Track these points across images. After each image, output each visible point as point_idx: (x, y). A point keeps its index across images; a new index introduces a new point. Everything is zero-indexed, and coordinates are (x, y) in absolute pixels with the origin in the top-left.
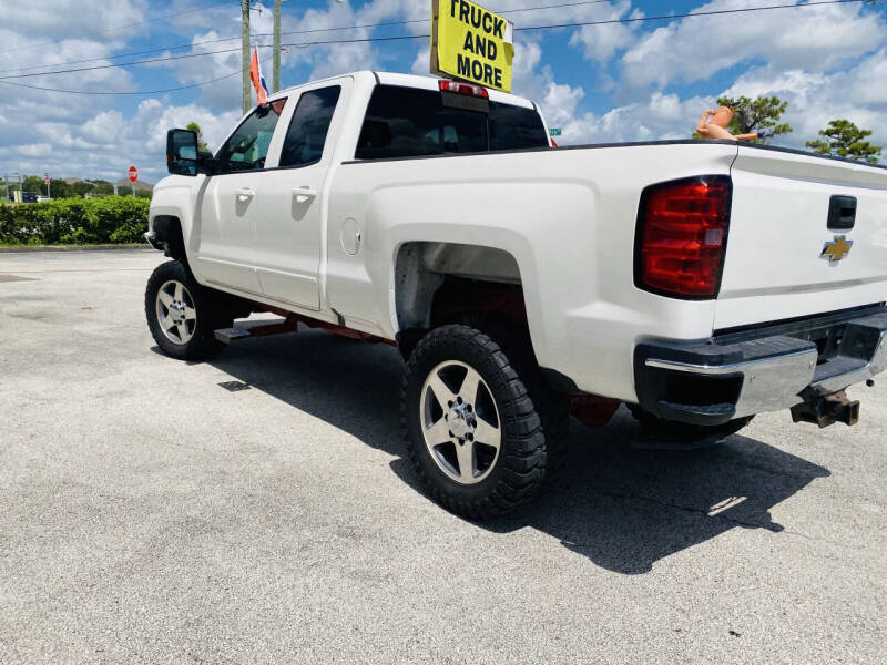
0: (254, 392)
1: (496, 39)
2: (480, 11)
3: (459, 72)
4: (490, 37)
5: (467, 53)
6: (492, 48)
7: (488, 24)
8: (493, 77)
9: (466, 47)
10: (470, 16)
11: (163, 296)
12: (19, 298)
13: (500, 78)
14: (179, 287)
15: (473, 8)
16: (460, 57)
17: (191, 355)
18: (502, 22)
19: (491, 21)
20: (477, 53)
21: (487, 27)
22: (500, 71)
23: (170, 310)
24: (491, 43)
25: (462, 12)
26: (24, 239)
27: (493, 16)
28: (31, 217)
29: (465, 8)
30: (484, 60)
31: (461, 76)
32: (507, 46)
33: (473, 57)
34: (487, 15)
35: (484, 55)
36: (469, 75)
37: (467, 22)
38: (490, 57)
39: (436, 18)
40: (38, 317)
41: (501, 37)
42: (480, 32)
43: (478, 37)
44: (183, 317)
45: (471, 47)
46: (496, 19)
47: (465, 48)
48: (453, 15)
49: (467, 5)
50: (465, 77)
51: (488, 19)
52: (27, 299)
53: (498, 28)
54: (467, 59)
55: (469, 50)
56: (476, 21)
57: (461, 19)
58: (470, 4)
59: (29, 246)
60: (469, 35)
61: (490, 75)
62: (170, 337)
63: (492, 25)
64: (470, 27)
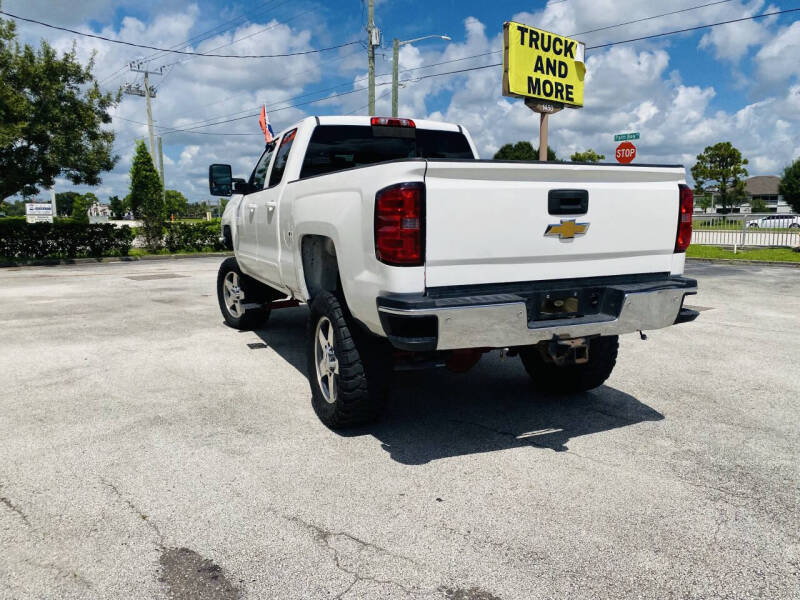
0: (269, 349)
1: (567, 60)
2: (549, 37)
3: (529, 92)
4: (561, 58)
5: (536, 75)
6: (563, 67)
7: (558, 47)
8: (564, 93)
9: (536, 69)
10: (539, 43)
11: (227, 282)
12: (165, 289)
13: (571, 93)
14: (235, 276)
15: (543, 35)
16: (530, 79)
17: (242, 325)
18: (572, 44)
19: (561, 44)
20: (548, 73)
21: (558, 49)
22: (572, 87)
23: (232, 293)
24: (561, 63)
25: (531, 40)
26: (199, 248)
27: (563, 40)
28: (204, 232)
29: (534, 36)
30: (554, 79)
31: (532, 95)
32: (579, 65)
33: (543, 77)
34: (557, 39)
35: (555, 75)
36: (539, 94)
37: (537, 47)
38: (561, 76)
39: (507, 48)
40: (170, 301)
41: (572, 56)
42: (551, 55)
43: (548, 60)
44: (238, 298)
45: (541, 69)
46: (566, 41)
47: (535, 71)
48: (522, 43)
49: (537, 34)
50: (536, 96)
51: (558, 43)
52: (171, 289)
53: (568, 49)
54: (538, 80)
55: (539, 72)
56: (546, 46)
57: (531, 46)
58: (540, 32)
59: (201, 253)
60: (539, 59)
61: (561, 91)
62: (231, 312)
63: (563, 47)
64: (541, 52)
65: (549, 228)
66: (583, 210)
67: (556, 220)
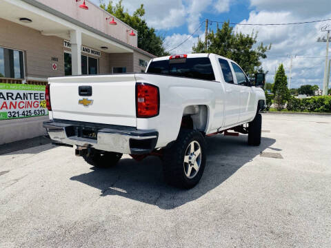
66: (90, 94)
67: (81, 98)
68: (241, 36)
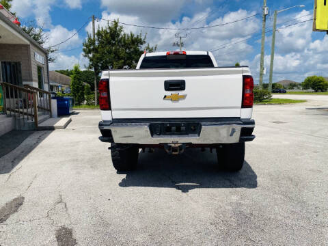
39: (316, 8)
48: (325, 5)
65: (165, 96)
66: (183, 88)
67: (168, 93)
68: (132, 36)
